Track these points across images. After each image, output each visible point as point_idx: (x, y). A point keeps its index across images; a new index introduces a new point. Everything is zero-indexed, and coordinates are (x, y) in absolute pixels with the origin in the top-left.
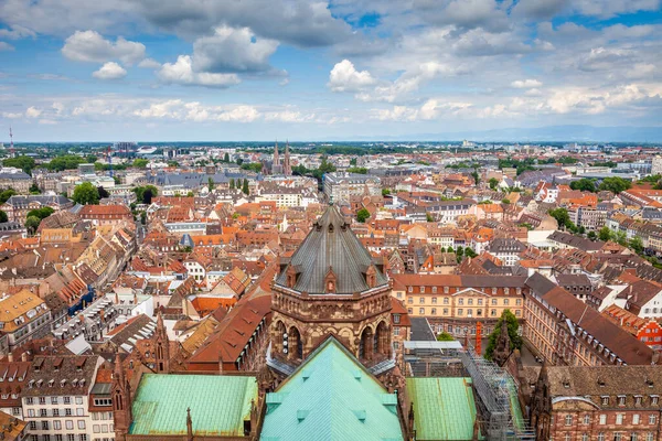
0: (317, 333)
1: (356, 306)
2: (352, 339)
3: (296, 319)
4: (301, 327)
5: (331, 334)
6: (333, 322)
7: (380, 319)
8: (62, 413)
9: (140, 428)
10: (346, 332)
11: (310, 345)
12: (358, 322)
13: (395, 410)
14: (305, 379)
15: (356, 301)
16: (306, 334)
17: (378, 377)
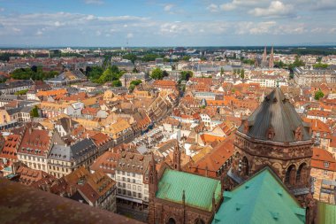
0: (259, 163)
1: (286, 151)
2: (281, 170)
3: (247, 152)
4: (249, 158)
5: (267, 165)
6: (270, 158)
7: (302, 161)
8: (131, 181)
9: (161, 195)
10: (278, 165)
11: (253, 169)
12: (287, 160)
13: (304, 219)
14: (247, 187)
15: (286, 147)
16: (252, 162)
17: (296, 197)
